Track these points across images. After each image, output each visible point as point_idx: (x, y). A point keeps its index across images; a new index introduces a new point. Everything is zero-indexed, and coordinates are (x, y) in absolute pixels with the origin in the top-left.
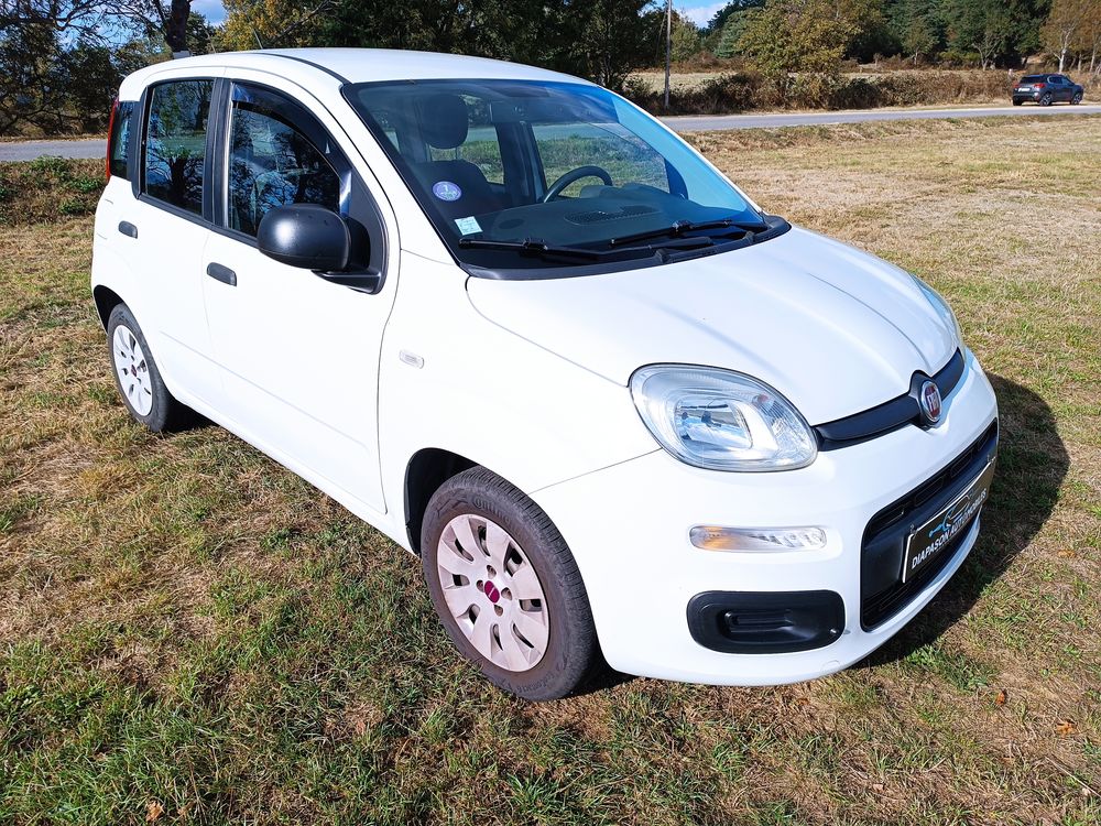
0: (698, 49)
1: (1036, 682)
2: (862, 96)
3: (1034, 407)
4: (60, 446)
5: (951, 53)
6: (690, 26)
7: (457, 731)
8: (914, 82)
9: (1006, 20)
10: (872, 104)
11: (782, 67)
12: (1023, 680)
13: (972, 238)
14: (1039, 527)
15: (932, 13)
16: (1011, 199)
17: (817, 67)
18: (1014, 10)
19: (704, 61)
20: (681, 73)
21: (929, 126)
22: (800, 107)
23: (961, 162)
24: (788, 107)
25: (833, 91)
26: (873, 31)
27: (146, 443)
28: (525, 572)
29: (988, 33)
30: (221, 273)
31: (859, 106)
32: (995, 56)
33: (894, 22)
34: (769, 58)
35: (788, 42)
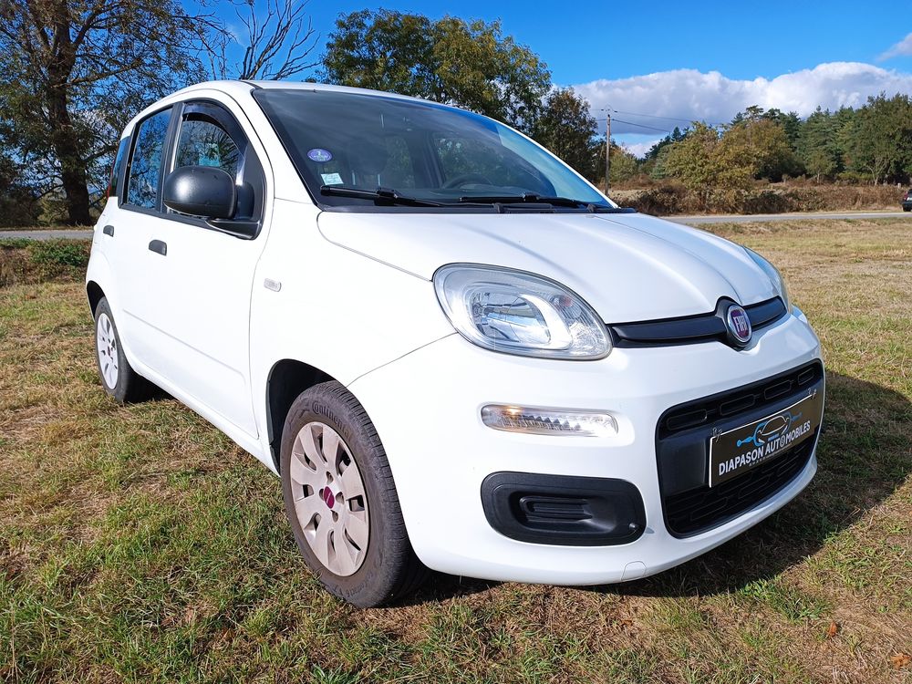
0: (636, 172)
1: (873, 617)
2: (771, 204)
3: (899, 405)
4: (39, 409)
5: (847, 174)
6: (630, 156)
7: (280, 628)
8: (816, 194)
9: (893, 148)
10: (781, 210)
11: (702, 182)
12: (860, 616)
13: (854, 290)
14: (891, 491)
15: (829, 145)
16: (894, 267)
17: (732, 182)
18: (900, 141)
19: (641, 181)
20: (622, 190)
21: (829, 224)
22: (719, 212)
23: (853, 245)
24: (709, 212)
25: (746, 200)
26: (781, 158)
27: (107, 409)
28: (351, 470)
29: (879, 158)
30: (158, 247)
31: (769, 212)
32: (887, 176)
33: (798, 151)
34: (691, 174)
35: (706, 163)
